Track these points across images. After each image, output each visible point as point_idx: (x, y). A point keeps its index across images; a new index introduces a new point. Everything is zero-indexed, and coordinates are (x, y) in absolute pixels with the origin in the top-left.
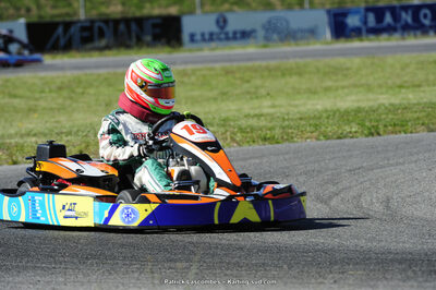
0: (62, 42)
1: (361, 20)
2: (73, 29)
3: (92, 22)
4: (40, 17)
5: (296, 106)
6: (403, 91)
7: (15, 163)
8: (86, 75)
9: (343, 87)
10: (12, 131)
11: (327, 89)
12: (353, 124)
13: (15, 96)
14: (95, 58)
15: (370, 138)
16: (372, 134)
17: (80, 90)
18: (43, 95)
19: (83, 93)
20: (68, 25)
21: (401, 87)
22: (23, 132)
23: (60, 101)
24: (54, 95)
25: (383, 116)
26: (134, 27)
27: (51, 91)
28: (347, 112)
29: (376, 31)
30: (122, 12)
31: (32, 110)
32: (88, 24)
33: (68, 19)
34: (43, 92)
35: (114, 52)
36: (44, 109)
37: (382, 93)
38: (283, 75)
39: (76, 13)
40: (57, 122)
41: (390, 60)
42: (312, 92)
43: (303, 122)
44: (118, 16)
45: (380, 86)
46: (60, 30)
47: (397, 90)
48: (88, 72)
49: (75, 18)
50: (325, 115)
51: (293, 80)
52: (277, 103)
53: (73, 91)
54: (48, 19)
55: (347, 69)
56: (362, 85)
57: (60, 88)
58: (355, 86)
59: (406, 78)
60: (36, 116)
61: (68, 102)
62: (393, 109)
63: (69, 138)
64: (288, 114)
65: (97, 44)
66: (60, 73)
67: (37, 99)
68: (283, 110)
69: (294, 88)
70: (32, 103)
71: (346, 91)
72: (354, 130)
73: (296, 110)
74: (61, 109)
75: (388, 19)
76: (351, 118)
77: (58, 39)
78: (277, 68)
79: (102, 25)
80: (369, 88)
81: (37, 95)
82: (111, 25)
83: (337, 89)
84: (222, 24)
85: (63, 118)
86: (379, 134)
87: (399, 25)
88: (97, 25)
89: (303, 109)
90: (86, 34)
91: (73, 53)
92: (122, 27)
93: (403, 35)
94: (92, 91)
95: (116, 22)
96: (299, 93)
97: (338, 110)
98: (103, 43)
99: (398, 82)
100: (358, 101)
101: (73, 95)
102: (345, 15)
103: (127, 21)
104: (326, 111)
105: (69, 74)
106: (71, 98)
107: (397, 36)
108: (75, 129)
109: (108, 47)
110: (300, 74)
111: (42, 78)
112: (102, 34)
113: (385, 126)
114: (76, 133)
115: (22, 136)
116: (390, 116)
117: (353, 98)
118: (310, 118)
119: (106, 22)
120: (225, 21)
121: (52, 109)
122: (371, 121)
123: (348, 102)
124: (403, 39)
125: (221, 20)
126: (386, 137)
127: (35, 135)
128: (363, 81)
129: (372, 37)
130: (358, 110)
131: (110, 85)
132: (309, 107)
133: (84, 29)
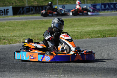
0: (22, 12)
1: (100, 7)
2: (24, 9)
3: (30, 7)
4: (16, 6)
5: (84, 29)
6: (112, 25)
7: (10, 44)
8: (28, 21)
9: (96, 25)
10: (9, 36)
11: (92, 25)
12: (99, 34)
13: (10, 26)
14: (30, 16)
15: (104, 38)
16: (104, 37)
17: (27, 25)
18: (17, 26)
19: (28, 26)
20: (23, 8)
21: (111, 24)
22: (12, 36)
23: (21, 27)
24: (20, 26)
25: (107, 32)
26: (40, 8)
27: (19, 25)
28: (97, 31)
29: (104, 10)
30: (37, 4)
31: (14, 30)
32: (28, 7)
33: (23, 6)
34: (17, 25)
35: (35, 15)
36: (17, 30)
37: (106, 26)
38: (80, 21)
39: (25, 4)
40: (21, 33)
41: (108, 17)
42: (88, 26)
43: (86, 34)
44: (36, 5)
45: (106, 24)
46: (21, 9)
47: (110, 25)
48: (29, 20)
49: (25, 6)
50: (91, 32)
51: (83, 23)
52: (79, 29)
53: (25, 25)
54: (18, 6)
55: (97, 20)
56: (101, 24)
57: (21, 24)
58: (99, 24)
59: (112, 22)
60: (15, 31)
61: (24, 28)
62: (109, 30)
63: (24, 37)
64: (82, 31)
65: (31, 13)
66: (21, 20)
67: (15, 27)
68: (80, 30)
69: (83, 25)
70: (14, 28)
71: (97, 25)
72: (99, 36)
73: (84, 30)
74: (22, 30)
75: (107, 7)
76: (98, 33)
77: (20, 11)
78: (78, 19)
79: (32, 8)
80: (103, 25)
81: (16, 26)
82: (34, 7)
83: (94, 25)
84: (63, 8)
85: (22, 32)
86: (106, 37)
87: (110, 8)
88: (31, 7)
89: (85, 30)
90: (28, 10)
91: (25, 15)
92: (38, 8)
93: (111, 11)
94: (30, 25)
95: (36, 7)
96: (84, 26)
97: (95, 30)
98: (32, 12)
99: (110, 23)
100: (100, 28)
101: (25, 26)
102: (96, 5)
103: (39, 7)
104: (92, 31)
105: (24, 21)
106: (24, 27)
107: (109, 11)
108: (26, 35)
109: (34, 14)
110: (84, 21)
111: (16, 22)
112: (32, 10)
113: (107, 35)
114: (26, 36)
115: (12, 37)
116: (109, 32)
117: (99, 27)
118: (88, 33)
119: (33, 7)
120: (64, 7)
121: (19, 30)
122: (103, 33)
123: (97, 28)
124: (111, 12)
125: (63, 6)
126: (108, 38)
127: (15, 37)
128: (101, 23)
129: (103, 11)
130: (100, 31)
131: (34, 24)
132: (87, 30)
133: (27, 9)
